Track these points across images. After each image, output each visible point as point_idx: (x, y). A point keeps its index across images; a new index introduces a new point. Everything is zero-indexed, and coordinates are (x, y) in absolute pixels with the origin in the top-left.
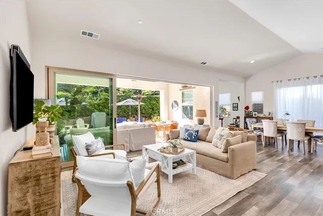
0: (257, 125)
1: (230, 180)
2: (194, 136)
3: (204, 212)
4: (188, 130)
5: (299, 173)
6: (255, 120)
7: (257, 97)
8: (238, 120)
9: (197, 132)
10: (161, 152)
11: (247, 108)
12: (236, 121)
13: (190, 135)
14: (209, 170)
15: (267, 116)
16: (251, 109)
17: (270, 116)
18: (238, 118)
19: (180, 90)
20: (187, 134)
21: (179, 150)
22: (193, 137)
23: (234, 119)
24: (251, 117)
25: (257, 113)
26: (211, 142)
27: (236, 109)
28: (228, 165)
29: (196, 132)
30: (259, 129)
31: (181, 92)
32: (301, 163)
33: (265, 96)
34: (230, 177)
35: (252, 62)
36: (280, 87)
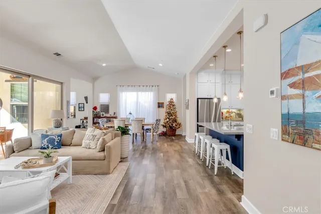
0: (109, 125)
1: (108, 176)
2: (57, 142)
3: (104, 208)
4: (47, 136)
5: (146, 155)
6: (105, 120)
7: (104, 98)
8: (85, 121)
9: (61, 136)
10: (25, 168)
11: (95, 108)
12: (83, 122)
13: (51, 141)
14: (83, 174)
15: (112, 115)
16: (98, 110)
17: (115, 116)
18: (86, 118)
19: (6, 81)
20: (46, 140)
21: (54, 160)
22: (56, 144)
23: (81, 120)
24: (100, 117)
25: (104, 113)
26: (80, 145)
27: (83, 109)
28: (105, 162)
29: (58, 136)
30: (111, 127)
31: (9, 84)
32: (144, 149)
33: (111, 98)
34: (106, 173)
35: (104, 65)
36: (123, 91)
